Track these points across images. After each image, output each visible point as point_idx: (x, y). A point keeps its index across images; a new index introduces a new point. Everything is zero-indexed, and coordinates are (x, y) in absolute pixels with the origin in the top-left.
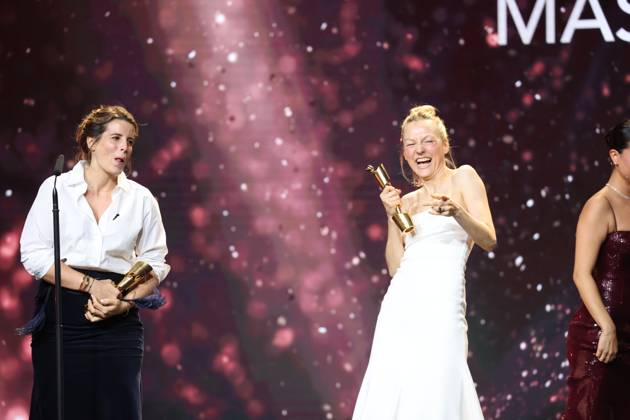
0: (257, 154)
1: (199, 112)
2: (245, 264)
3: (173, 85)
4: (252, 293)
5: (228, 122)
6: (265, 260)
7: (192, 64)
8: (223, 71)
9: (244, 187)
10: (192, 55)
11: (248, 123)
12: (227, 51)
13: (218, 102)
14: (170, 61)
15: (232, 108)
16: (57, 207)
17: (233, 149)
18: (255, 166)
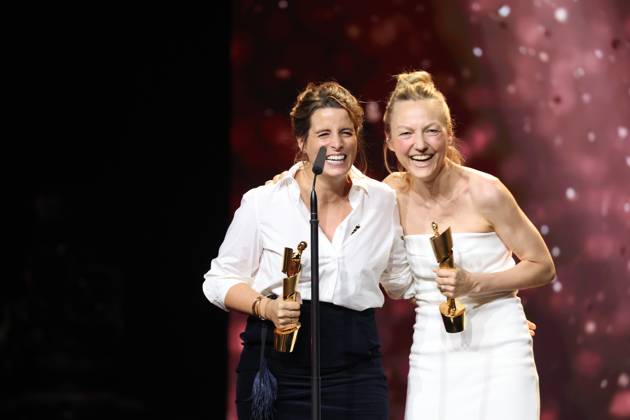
0: (591, 149)
1: (511, 89)
2: (571, 300)
3: (478, 52)
4: (580, 340)
5: (552, 104)
6: (600, 297)
7: (504, 24)
8: (548, 34)
9: (571, 194)
10: (504, 11)
11: (579, 106)
12: (553, 5)
13: (538, 76)
14: (473, 19)
15: (559, 84)
16: (316, 217)
17: (558, 141)
18: (588, 166)
